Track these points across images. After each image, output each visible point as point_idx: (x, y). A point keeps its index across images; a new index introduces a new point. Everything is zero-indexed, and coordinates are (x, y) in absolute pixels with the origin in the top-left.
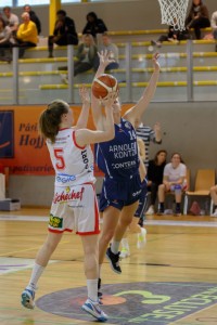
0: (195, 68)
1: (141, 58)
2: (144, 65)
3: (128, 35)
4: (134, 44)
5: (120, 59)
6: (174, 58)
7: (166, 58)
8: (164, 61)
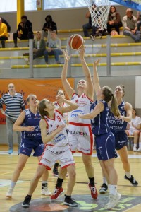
0: (112, 54)
6: (98, 48)
7: (93, 47)
8: (91, 50)
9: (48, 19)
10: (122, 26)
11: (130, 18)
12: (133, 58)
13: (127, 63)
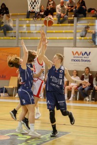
1: (25, 26)
2: (25, 29)
3: (18, 15)
4: (20, 19)
5: (14, 26)
6: (39, 26)
7: (36, 26)
8: (35, 28)
9: (3, 6)
10: (56, 12)
11: (62, 6)
12: (64, 34)
13: (58, 38)
